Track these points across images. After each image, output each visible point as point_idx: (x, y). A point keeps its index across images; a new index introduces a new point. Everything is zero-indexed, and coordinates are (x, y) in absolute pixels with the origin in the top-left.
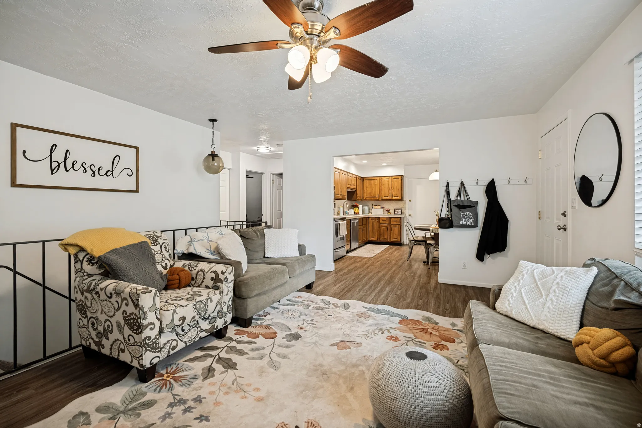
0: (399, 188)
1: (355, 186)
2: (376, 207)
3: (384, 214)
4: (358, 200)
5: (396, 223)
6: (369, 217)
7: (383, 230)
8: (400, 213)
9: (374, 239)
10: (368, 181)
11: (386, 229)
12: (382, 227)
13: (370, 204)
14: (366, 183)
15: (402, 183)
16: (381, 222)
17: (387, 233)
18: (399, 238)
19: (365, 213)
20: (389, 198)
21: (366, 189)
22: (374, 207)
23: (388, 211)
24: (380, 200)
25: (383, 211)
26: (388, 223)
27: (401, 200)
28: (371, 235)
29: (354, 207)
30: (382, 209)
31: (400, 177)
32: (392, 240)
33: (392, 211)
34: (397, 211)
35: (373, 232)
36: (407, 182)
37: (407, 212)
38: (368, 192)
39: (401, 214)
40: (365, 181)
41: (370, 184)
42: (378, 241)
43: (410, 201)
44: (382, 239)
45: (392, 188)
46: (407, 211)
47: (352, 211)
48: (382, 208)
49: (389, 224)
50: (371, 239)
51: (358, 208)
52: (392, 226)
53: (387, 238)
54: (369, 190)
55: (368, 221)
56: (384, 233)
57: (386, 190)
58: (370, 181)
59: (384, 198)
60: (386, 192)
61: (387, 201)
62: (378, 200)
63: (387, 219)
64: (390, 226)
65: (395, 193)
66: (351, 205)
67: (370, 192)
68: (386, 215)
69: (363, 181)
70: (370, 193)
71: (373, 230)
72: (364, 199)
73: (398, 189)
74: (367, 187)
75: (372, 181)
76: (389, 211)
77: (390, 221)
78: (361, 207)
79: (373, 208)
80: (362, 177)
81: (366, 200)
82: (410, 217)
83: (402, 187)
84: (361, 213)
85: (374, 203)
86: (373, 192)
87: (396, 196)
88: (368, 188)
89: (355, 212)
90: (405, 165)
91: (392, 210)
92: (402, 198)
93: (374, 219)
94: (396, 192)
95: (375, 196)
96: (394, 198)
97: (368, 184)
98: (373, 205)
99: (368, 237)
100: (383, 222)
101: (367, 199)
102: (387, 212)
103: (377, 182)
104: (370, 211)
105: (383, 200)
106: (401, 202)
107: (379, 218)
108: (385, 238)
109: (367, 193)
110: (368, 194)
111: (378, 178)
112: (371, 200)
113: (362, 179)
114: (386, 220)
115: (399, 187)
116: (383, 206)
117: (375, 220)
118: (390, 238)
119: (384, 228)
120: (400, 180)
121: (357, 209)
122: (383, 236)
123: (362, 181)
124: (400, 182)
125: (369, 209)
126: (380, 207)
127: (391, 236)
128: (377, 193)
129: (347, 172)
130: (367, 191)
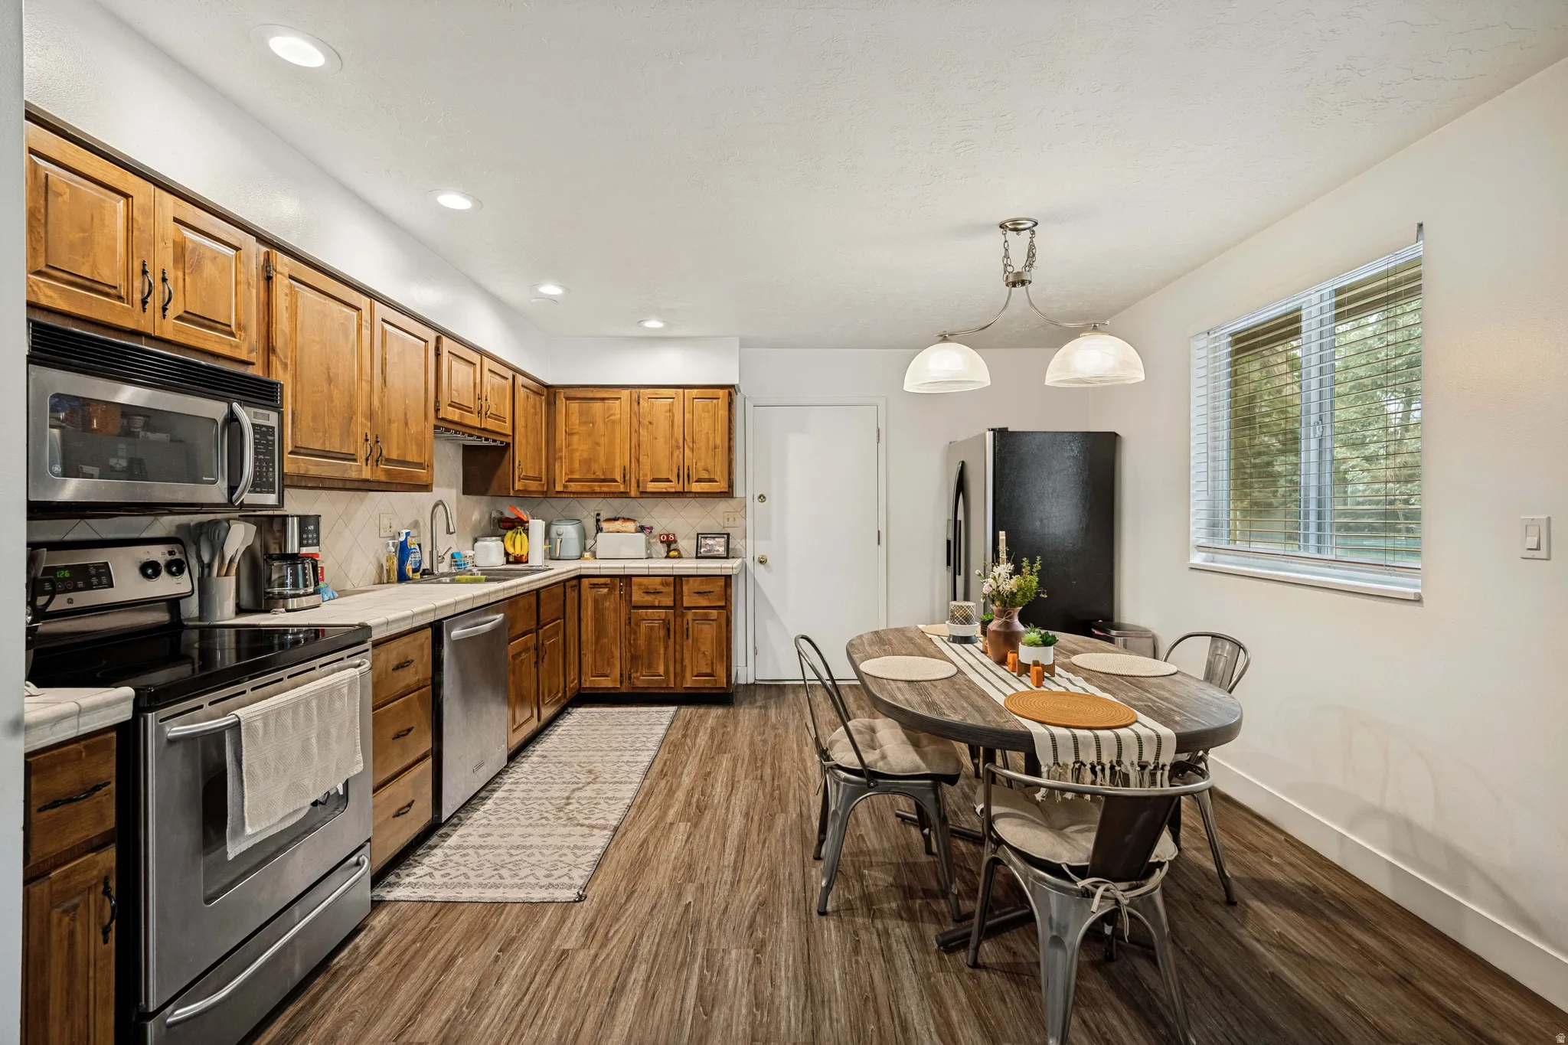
0: (718, 442)
1: (502, 419)
2: (618, 525)
3: (649, 557)
4: (524, 496)
5: (705, 603)
6: (580, 577)
7: (649, 638)
8: (721, 550)
9: (606, 683)
10: (575, 406)
11: (662, 633)
12: (644, 625)
13: (588, 510)
14: (568, 412)
15: (730, 421)
16: (637, 597)
17: (666, 648)
18: (721, 673)
19: (564, 555)
20: (673, 486)
21: (569, 445)
22: (605, 525)
23: (669, 542)
24: (633, 494)
25: (649, 545)
26: (671, 604)
27: (728, 494)
28: (588, 659)
29: (504, 525)
30: (642, 536)
31: (721, 393)
32: (690, 682)
33: (686, 545)
34: (710, 542)
35: (600, 649)
36: (748, 417)
37: (751, 547)
38: (577, 456)
39: (727, 558)
40: (561, 403)
41: (588, 420)
42: (624, 690)
43: (762, 498)
44: (642, 680)
45: (685, 441)
46: (749, 541)
47: (491, 552)
48: (642, 529)
49: (677, 607)
50: (590, 682)
51: (526, 531)
52: (690, 615)
53: (667, 672)
54: (581, 447)
55: (572, 595)
56: (650, 651)
57: (662, 449)
58: (585, 405)
59: (652, 487)
60: (659, 459)
61: (663, 502)
62: (624, 495)
63: (666, 584)
64: (683, 615)
65: (700, 465)
66: (492, 521)
67: (586, 455)
68: (662, 565)
69: (551, 403)
70: (587, 462)
71: (598, 639)
72: (559, 488)
73: (715, 447)
74: (569, 434)
75: (597, 406)
76: (675, 541)
77: (678, 595)
78: (537, 526)
79: (599, 530)
80: (548, 387)
81: (565, 494)
82: (762, 567)
83: (730, 439)
84: (537, 558)
85: (606, 507)
86: (602, 459)
87: (706, 476)
88: (576, 438)
89: (507, 554)
90: (744, 344)
91: (686, 537)
92: (731, 485)
93: (605, 585)
94: (702, 460)
95: (609, 476)
96: (696, 487)
97: (575, 419)
98: (602, 518)
99: (573, 674)
100: (648, 599)
101: (574, 487)
102: (662, 549)
103: (620, 408)
104: (590, 542)
105: (644, 494)
106: (723, 506)
107: (628, 578)
108: (656, 674)
109: (571, 461)
110: (577, 465)
111: (625, 393)
112: (593, 494)
113: (549, 393)
114: (660, 588)
115: (720, 439)
116: (646, 523)
117: (612, 588)
118: (680, 675)
119: (652, 628)
120: (722, 403)
121: (520, 538)
122: (650, 666)
123: (548, 404)
124: (723, 413)
125: (583, 535)
126: (631, 526)
127: (687, 662)
128: (618, 463)
129: (442, 333)
130: (571, 452)
